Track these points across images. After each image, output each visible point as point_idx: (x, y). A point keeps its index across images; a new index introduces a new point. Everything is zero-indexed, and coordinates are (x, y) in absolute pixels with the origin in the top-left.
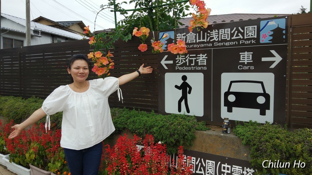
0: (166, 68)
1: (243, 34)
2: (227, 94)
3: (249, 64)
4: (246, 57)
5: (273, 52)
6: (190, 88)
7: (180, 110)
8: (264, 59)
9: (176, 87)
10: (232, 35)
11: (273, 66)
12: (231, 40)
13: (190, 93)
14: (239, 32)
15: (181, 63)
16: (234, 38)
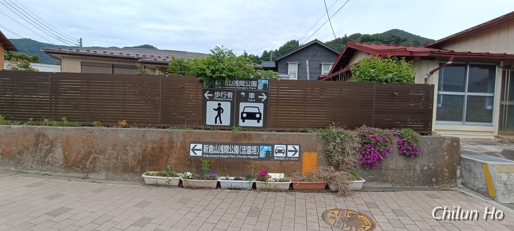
0: (208, 98)
1: (250, 84)
2: (243, 113)
3: (253, 99)
4: (252, 95)
5: (263, 94)
6: (223, 110)
7: (216, 122)
8: (259, 97)
9: (214, 109)
10: (246, 84)
11: (263, 100)
12: (245, 87)
13: (222, 113)
14: (249, 83)
15: (217, 96)
16: (246, 86)
